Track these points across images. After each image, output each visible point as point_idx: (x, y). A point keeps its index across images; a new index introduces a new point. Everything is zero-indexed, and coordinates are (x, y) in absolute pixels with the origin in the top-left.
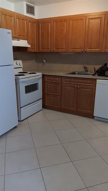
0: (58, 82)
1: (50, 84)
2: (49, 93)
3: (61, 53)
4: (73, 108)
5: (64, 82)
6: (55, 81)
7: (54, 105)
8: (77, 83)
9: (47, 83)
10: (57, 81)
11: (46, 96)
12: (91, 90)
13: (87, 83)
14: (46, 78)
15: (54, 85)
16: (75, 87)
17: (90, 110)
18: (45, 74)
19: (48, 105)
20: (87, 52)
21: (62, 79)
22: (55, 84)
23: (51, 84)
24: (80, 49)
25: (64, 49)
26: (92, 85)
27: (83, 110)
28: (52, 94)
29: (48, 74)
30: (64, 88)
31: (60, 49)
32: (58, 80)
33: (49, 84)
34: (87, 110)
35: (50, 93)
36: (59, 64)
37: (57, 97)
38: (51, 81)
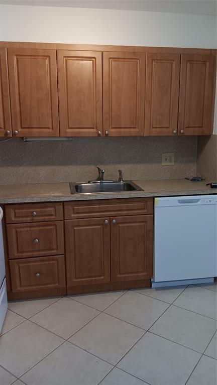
0: (54, 217)
1: (29, 229)
2: (25, 255)
3: (28, 140)
4: (102, 277)
5: (73, 215)
6: (43, 218)
7: (43, 285)
8: (108, 213)
9: (16, 228)
10: (52, 215)
11: (16, 265)
12: (143, 224)
13: (132, 210)
14: (13, 214)
15: (41, 228)
16: (104, 225)
17: (144, 272)
18: (11, 201)
19: (23, 289)
20: (109, 135)
21: (65, 207)
22: (44, 226)
23: (30, 227)
24: (93, 128)
25: (49, 128)
26: (146, 211)
27: (127, 275)
28: (36, 254)
29: (20, 201)
30: (74, 230)
31: (36, 128)
32: (53, 213)
33: (22, 229)
34: (137, 272)
35: (30, 254)
36: (21, 168)
37: (53, 260)
38: (29, 219)
